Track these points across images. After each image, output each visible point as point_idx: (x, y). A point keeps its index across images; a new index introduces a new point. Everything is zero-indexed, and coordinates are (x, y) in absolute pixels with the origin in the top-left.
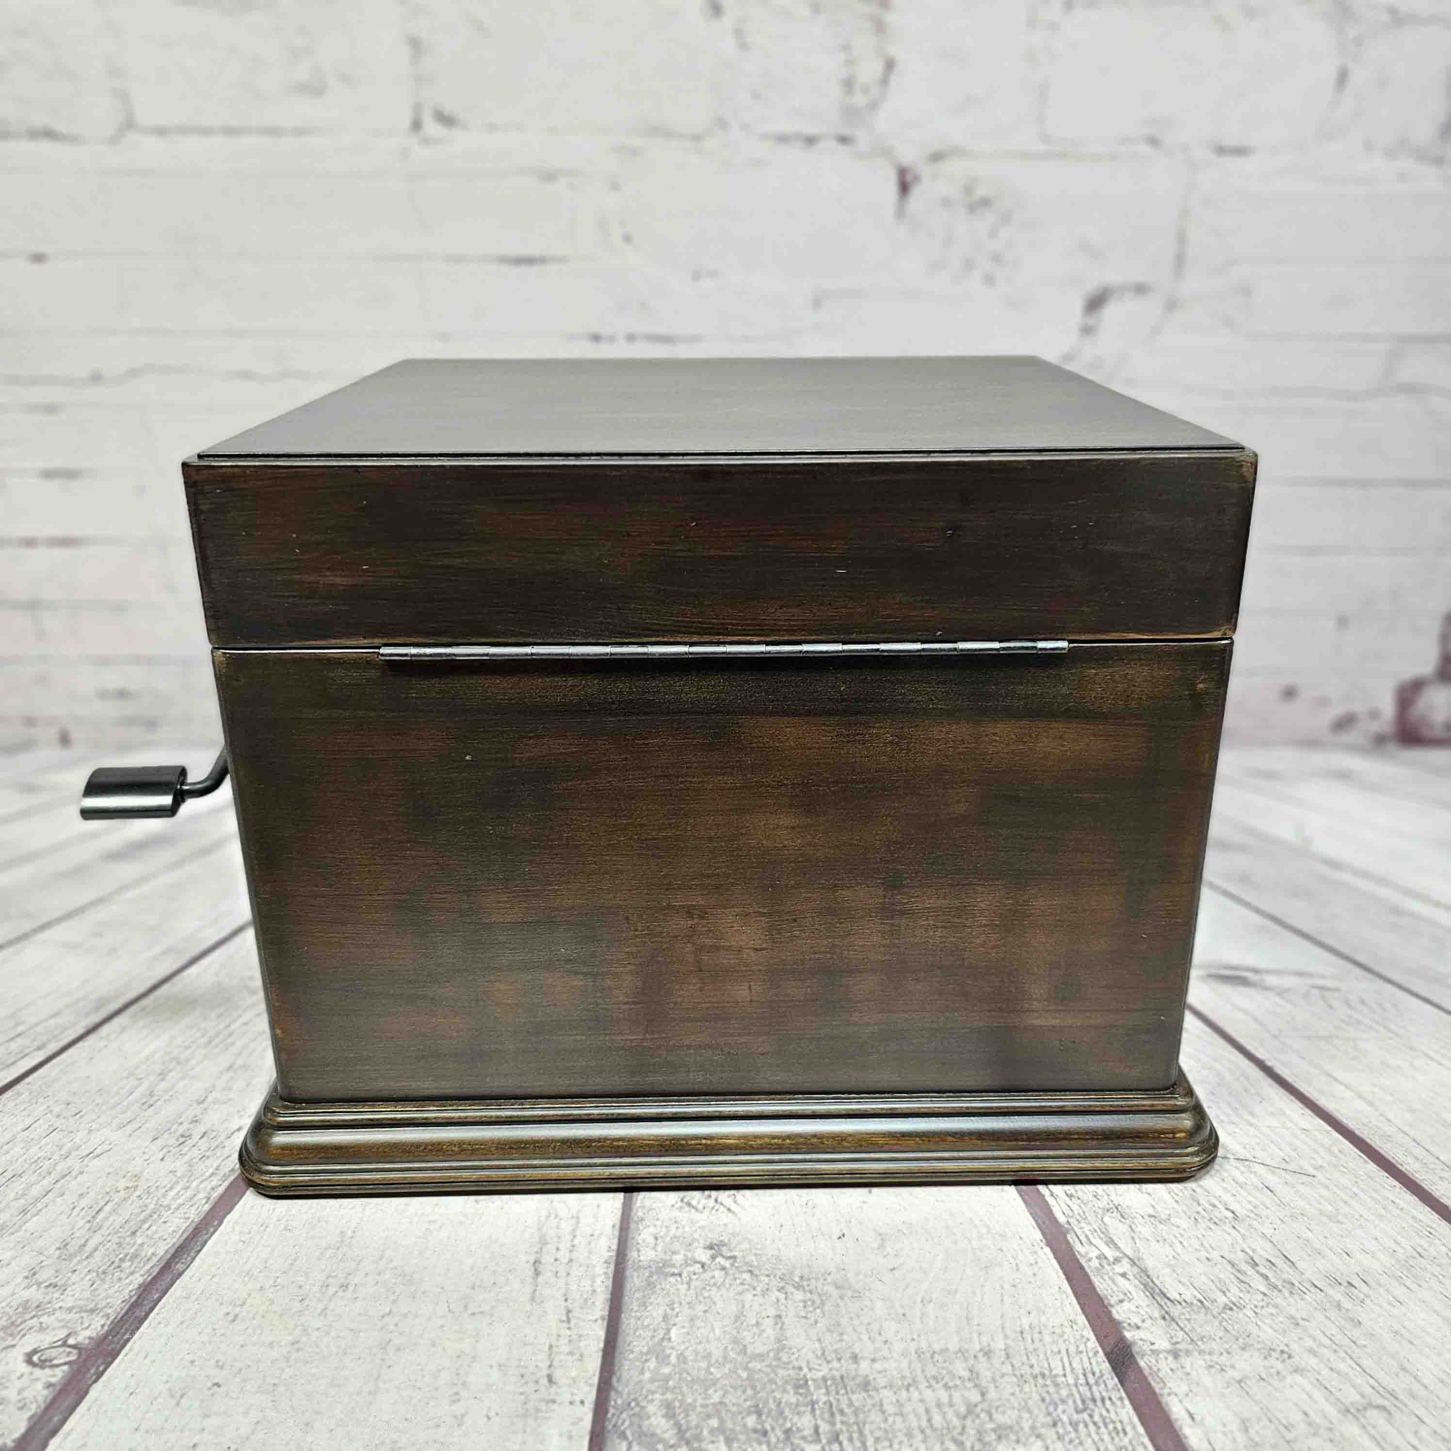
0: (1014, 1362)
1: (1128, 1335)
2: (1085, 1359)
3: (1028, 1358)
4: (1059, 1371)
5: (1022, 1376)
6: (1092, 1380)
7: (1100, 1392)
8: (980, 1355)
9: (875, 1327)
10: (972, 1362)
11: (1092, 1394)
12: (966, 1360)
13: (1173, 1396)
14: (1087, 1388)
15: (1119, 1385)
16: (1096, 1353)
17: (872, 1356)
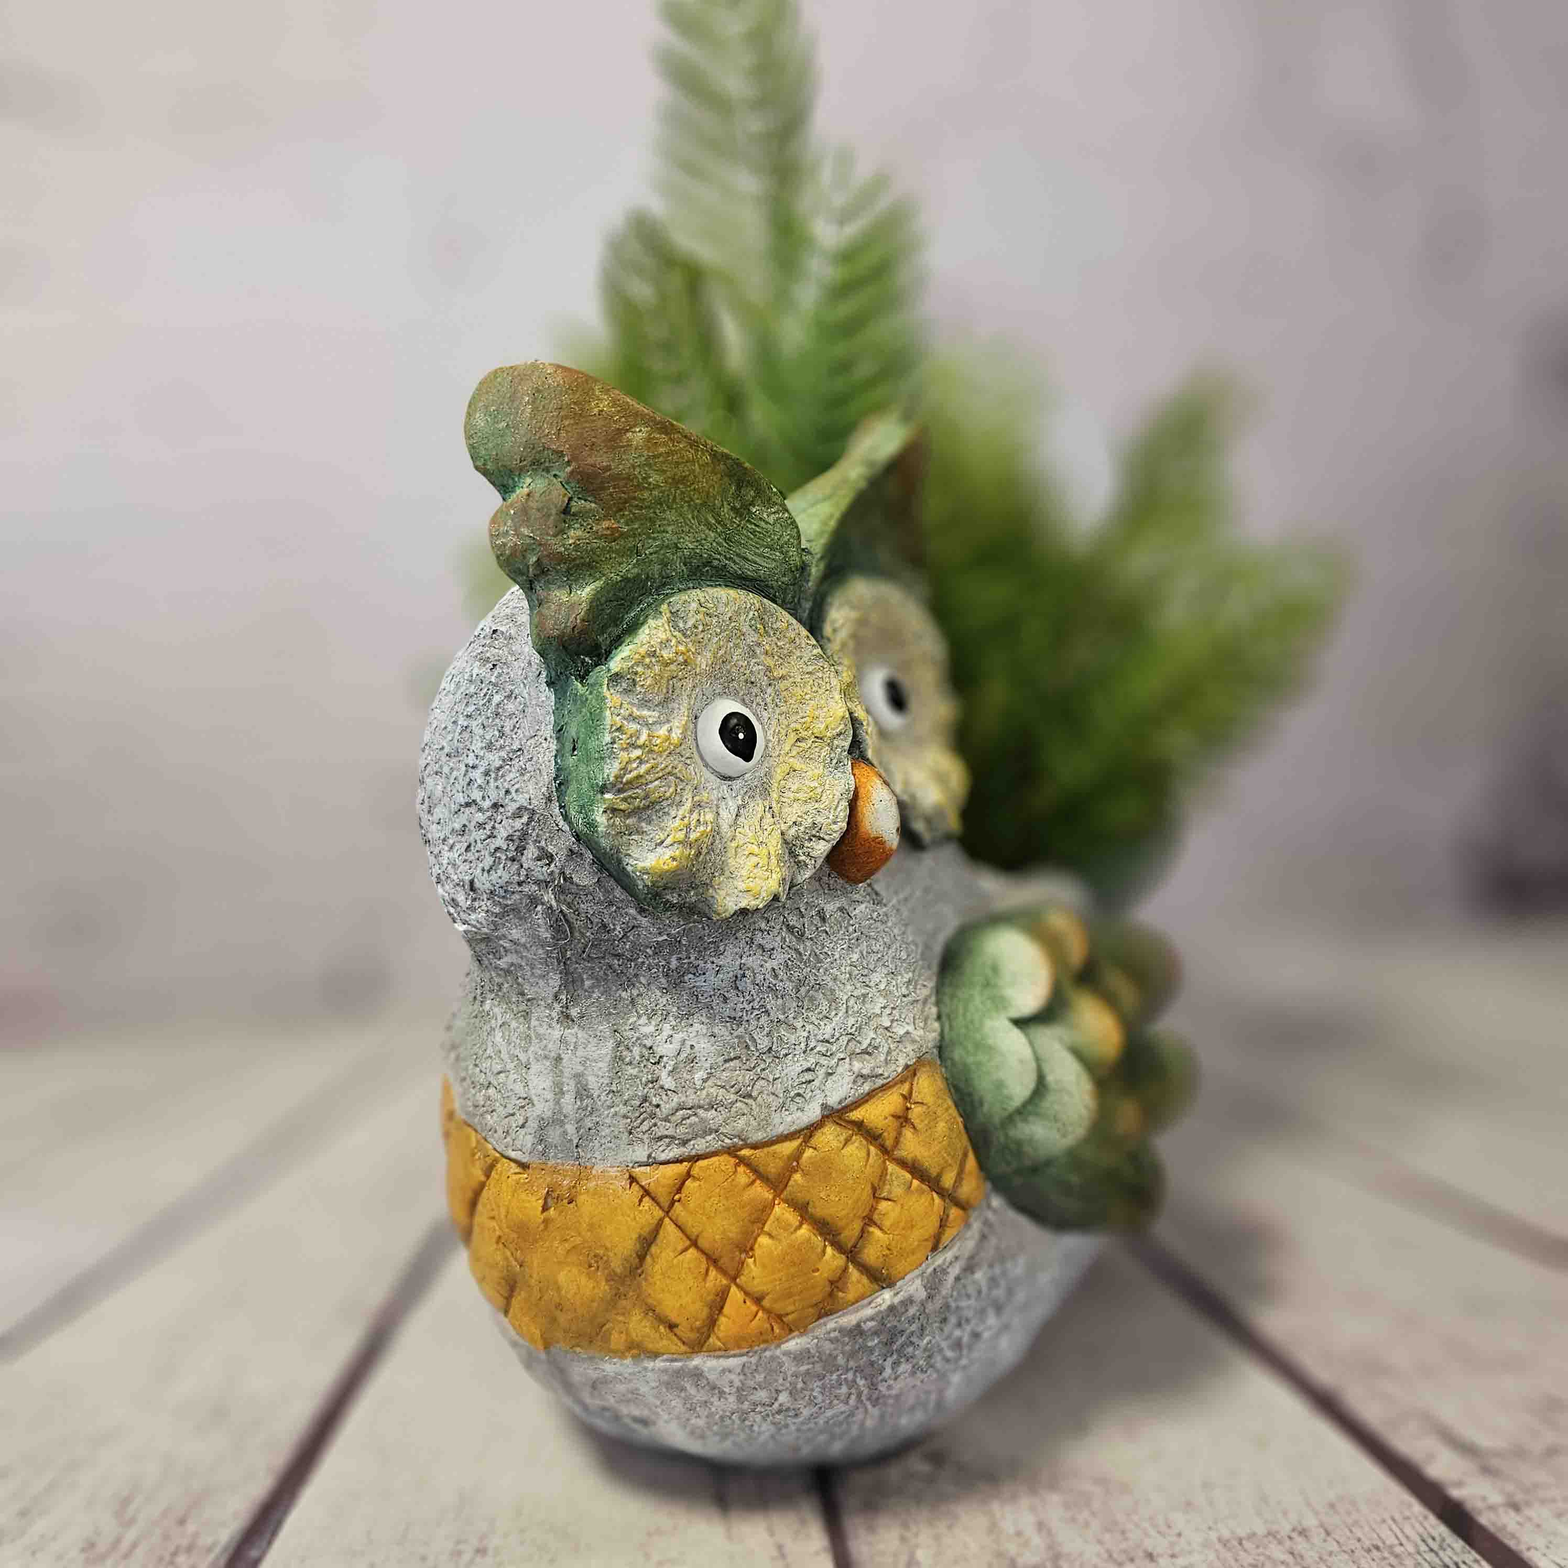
0: (1337, 1538)
1: (1455, 1493)
2: (1417, 1525)
3: (1351, 1531)
4: (1391, 1540)
5: (1353, 1551)
6: (1435, 1546)
7: (1451, 1558)
8: (1294, 1535)
9: (1160, 1520)
10: (1288, 1543)
11: (1441, 1560)
12: (1280, 1543)
13: (1532, 1551)
14: (1433, 1554)
15: (1467, 1547)
16: (1426, 1518)
17: (1170, 1552)
